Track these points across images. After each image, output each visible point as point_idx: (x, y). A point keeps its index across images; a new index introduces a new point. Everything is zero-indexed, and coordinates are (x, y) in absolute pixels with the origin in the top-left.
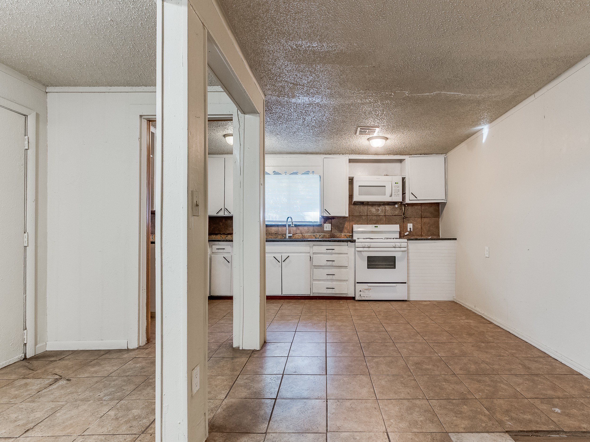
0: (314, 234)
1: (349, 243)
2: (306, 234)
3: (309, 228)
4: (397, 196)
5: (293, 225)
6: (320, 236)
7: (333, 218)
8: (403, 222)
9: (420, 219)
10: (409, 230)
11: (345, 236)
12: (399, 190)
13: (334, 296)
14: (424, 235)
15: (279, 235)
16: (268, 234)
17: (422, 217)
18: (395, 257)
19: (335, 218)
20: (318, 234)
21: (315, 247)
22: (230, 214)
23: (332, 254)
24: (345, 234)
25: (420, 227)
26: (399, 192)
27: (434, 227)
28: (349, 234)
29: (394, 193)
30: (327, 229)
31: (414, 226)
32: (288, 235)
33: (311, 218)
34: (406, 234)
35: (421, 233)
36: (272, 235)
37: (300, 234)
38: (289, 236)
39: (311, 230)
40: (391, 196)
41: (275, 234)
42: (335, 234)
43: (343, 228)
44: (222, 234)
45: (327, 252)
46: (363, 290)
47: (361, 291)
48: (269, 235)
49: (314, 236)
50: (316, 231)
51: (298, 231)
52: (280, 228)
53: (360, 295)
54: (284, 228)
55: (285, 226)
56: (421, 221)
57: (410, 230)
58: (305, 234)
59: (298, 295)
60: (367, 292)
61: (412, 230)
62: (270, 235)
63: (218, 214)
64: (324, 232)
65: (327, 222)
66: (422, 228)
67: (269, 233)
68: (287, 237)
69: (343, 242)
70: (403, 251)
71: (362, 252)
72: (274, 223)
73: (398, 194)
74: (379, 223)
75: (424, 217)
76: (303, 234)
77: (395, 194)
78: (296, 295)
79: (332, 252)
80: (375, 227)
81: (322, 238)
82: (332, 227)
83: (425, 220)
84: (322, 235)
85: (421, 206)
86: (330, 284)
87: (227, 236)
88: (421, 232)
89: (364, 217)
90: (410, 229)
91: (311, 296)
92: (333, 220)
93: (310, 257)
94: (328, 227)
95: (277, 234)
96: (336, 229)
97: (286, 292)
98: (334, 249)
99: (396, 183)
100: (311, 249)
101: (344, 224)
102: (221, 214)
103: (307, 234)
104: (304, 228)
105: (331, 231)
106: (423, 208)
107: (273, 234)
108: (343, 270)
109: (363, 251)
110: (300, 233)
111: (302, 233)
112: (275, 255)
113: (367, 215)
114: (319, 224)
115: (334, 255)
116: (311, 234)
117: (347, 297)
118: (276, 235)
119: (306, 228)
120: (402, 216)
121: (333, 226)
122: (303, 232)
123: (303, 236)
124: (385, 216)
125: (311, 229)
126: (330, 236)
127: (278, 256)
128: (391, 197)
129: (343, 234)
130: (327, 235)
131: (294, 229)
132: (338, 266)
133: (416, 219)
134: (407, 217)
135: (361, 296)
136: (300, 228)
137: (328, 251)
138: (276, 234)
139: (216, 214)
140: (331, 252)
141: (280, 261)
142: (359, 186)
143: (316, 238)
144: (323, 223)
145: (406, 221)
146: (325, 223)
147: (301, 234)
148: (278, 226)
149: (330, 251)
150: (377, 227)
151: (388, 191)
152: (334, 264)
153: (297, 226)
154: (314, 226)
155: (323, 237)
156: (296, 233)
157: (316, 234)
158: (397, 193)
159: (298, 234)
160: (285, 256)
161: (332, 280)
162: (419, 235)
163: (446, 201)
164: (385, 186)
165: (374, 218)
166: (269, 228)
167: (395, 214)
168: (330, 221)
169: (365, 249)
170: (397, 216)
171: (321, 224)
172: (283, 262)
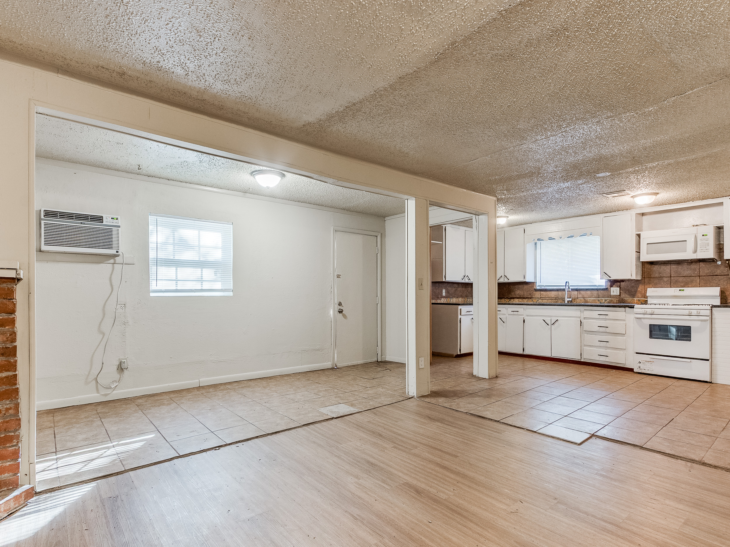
0: (598, 298)
1: (627, 309)
2: (589, 299)
3: (592, 292)
4: (704, 252)
5: (569, 289)
6: (606, 300)
7: (622, 281)
11: (639, 301)
12: (708, 243)
13: (609, 364)
15: (559, 299)
16: (548, 299)
18: (691, 327)
19: (625, 281)
20: (603, 298)
21: (586, 312)
23: (604, 319)
26: (708, 246)
28: (644, 299)
29: (701, 248)
30: (615, 294)
32: (567, 300)
36: (552, 299)
38: (568, 301)
39: (595, 295)
40: (695, 251)
41: (555, 298)
42: (625, 299)
43: (636, 292)
44: (505, 298)
45: (599, 318)
46: (643, 362)
47: (640, 363)
49: (599, 301)
50: (601, 295)
51: (580, 296)
52: (560, 293)
54: (564, 292)
55: (564, 290)
59: (568, 359)
60: (648, 364)
63: (499, 280)
64: (610, 296)
65: (614, 286)
68: (566, 302)
69: (620, 307)
70: (702, 321)
71: (642, 320)
72: (555, 288)
73: (707, 249)
76: (586, 299)
77: (702, 250)
78: (566, 359)
79: (606, 318)
80: (680, 290)
81: (609, 303)
82: (621, 291)
84: (608, 299)
86: (603, 351)
87: (510, 300)
89: (665, 279)
91: (582, 361)
92: (622, 284)
93: (581, 321)
94: (615, 291)
96: (625, 292)
97: (555, 355)
98: (608, 315)
99: (703, 235)
100: (582, 314)
101: (637, 288)
102: (501, 280)
103: (590, 299)
104: (587, 292)
105: (620, 295)
108: (619, 338)
109: (644, 318)
112: (544, 318)
113: (671, 275)
114: (605, 288)
115: (608, 322)
116: (595, 299)
117: (625, 367)
119: (589, 292)
122: (585, 296)
124: (699, 276)
125: (595, 293)
126: (619, 301)
127: (548, 320)
128: (696, 254)
129: (635, 299)
130: (615, 300)
131: (574, 294)
132: (612, 332)
135: (641, 368)
136: (582, 292)
137: (601, 317)
138: (556, 298)
141: (550, 324)
143: (601, 303)
144: (609, 287)
146: (611, 286)
147: (583, 299)
148: (558, 290)
149: (604, 317)
150: (683, 290)
151: (690, 246)
152: (607, 330)
153: (578, 290)
154: (598, 290)
156: (578, 298)
157: (601, 298)
158: (705, 247)
160: (554, 319)
161: (606, 348)
165: (681, 279)
166: (548, 293)
167: (716, 274)
168: (619, 283)
169: (646, 316)
170: (719, 275)
171: (607, 288)
172: (552, 325)
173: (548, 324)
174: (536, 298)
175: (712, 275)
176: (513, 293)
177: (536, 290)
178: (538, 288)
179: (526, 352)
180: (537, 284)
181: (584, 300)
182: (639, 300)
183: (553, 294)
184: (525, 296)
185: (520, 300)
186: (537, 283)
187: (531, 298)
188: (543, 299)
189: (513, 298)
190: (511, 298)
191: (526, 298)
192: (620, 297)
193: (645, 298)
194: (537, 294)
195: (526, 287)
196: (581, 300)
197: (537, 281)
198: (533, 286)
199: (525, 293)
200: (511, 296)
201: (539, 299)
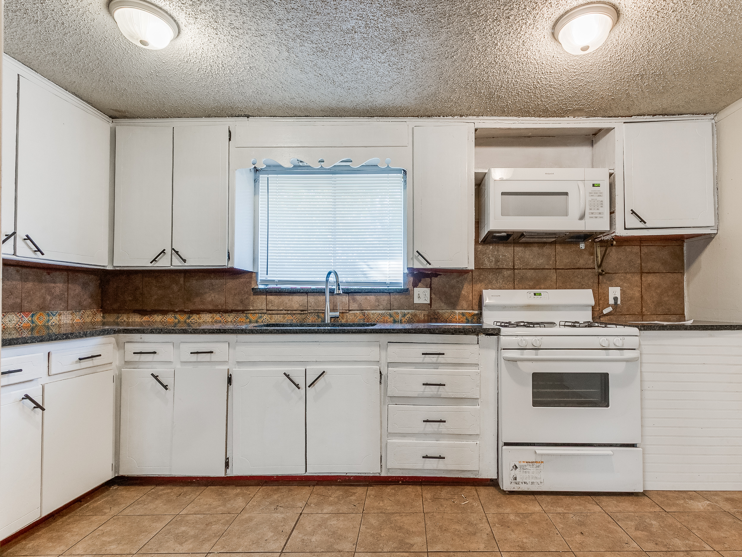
0: (390, 311)
1: (482, 337)
2: (372, 312)
3: (378, 297)
4: (596, 217)
5: (339, 289)
6: (404, 315)
7: (435, 273)
8: (599, 283)
9: (637, 278)
10: (611, 302)
11: (465, 316)
12: (602, 201)
13: (443, 476)
14: (648, 314)
15: (310, 313)
16: (285, 312)
17: (642, 273)
18: (606, 374)
19: (440, 275)
20: (399, 311)
21: (392, 348)
22: (186, 264)
23: (436, 365)
24: (463, 311)
25: (638, 294)
26: (602, 207)
27: (670, 293)
28: (471, 312)
29: (591, 210)
30: (422, 301)
31: (623, 292)
32: (329, 315)
33: (384, 274)
34: (605, 311)
35: (639, 310)
36: (294, 314)
37: (358, 312)
38: (331, 318)
39: (385, 303)
40: (582, 217)
41: (300, 312)
42: (438, 313)
43: (458, 296)
44: (176, 312)
45: (424, 362)
46: (522, 464)
47: (516, 467)
48: (285, 314)
49: (391, 316)
50: (396, 304)
51: (354, 306)
52: (312, 299)
53: (516, 479)
54: (321, 298)
55: (321, 292)
56: (641, 280)
57: (616, 303)
58: (369, 311)
60: (532, 469)
61: (619, 302)
62: (288, 314)
63: (155, 264)
64: (413, 306)
65: (420, 284)
66: (642, 297)
67: (285, 310)
68: (328, 320)
69: (465, 334)
71: (519, 363)
72: (299, 287)
73: (600, 213)
74: (542, 286)
75: (647, 273)
76: (366, 313)
78: (344, 474)
79: (438, 361)
80: (535, 294)
81: (410, 321)
82: (433, 296)
83: (650, 279)
84: (409, 313)
85: (640, 246)
86: (432, 446)
87: (189, 318)
88: (640, 307)
89: (506, 273)
90: (616, 299)
91: (382, 477)
92: (435, 280)
93: (380, 373)
94: (422, 295)
95: (305, 311)
96: (440, 299)
98: (443, 354)
99: (594, 185)
100: (383, 353)
101: (460, 289)
102: (164, 263)
103: (374, 312)
104: (368, 297)
105: (430, 304)
106: (645, 250)
107: (294, 312)
108: (468, 409)
109: (521, 360)
110: (358, 310)
111: (363, 310)
112: (287, 369)
113: (514, 266)
114: (403, 288)
115: (442, 370)
116: (384, 312)
117: (478, 479)
118: (303, 314)
119: (372, 298)
120: (594, 268)
121: (434, 294)
122: (364, 306)
123: (364, 315)
124: (556, 269)
125: (384, 298)
126: (428, 316)
127: (297, 372)
128: (583, 221)
129: (457, 311)
130: (421, 314)
131: (344, 300)
132: (453, 396)
133: (629, 276)
134: (607, 271)
135: (518, 480)
136: (359, 297)
137: (428, 359)
138: (302, 311)
139: (151, 265)
140: (435, 361)
141: (302, 385)
142: (503, 194)
143: (395, 322)
144: (410, 287)
145: (605, 281)
146: (415, 285)
147: (360, 312)
148: (306, 292)
149: (434, 358)
150: (540, 294)
151: (575, 204)
152: (443, 392)
153: (351, 292)
154: (390, 293)
155: (412, 318)
156: (350, 311)
157: (395, 311)
158: (598, 209)
159: (353, 312)
160: (314, 371)
161: (438, 436)
162: (635, 314)
163: (715, 232)
164: (566, 194)
165: (530, 273)
166: (285, 299)
167: (578, 265)
168: (428, 280)
169: (528, 354)
170: (583, 269)
171: (408, 289)
172: (309, 387)
173: (297, 386)
174: (257, 311)
175: (573, 267)
176: (197, 300)
177: (257, 292)
178: (261, 287)
179: (235, 471)
180: (259, 278)
181: (361, 315)
182: (463, 314)
183: (296, 301)
184: (230, 307)
185: (217, 317)
186: (259, 275)
187: (243, 311)
188: (273, 314)
189: (198, 312)
190: (192, 312)
191: (232, 311)
192: (431, 307)
193: (474, 310)
194: (260, 302)
195: (231, 283)
196: (355, 315)
197: (259, 269)
198: (250, 283)
199: (230, 300)
200: (192, 307)
201: (264, 313)
